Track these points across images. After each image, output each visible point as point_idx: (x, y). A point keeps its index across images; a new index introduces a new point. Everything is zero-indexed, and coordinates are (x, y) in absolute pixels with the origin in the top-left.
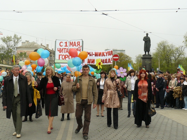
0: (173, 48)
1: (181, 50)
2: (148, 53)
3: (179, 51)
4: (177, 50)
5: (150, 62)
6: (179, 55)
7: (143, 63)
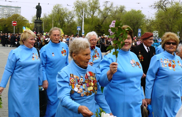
0: (67, 11)
2: (39, 18)
3: (71, 15)
6: (72, 18)
7: (35, 26)
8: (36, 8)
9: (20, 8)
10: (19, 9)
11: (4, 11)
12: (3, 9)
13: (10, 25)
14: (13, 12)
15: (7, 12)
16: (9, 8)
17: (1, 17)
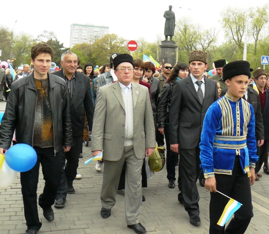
0: (200, 30)
1: (212, 34)
2: (171, 38)
4: (207, 33)
5: (173, 53)
6: (210, 43)
7: (162, 54)
8: (164, 16)
9: (108, 28)
10: (106, 29)
11: (83, 34)
12: (80, 31)
13: (101, 55)
14: (101, 35)
15: (86, 34)
16: (90, 28)
17: (77, 43)
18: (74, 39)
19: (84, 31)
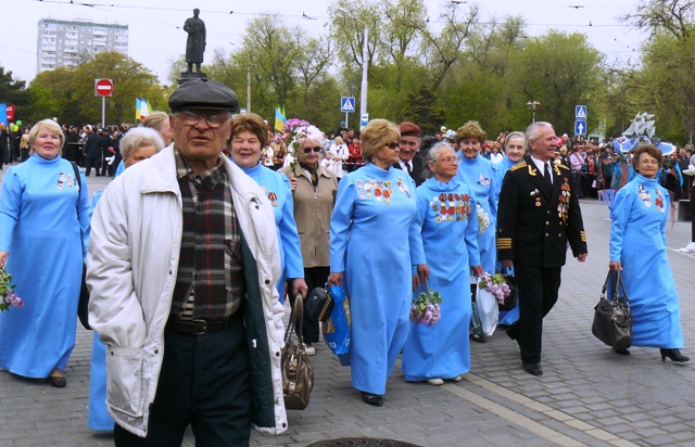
0: (301, 40)
1: (325, 48)
2: (198, 67)
3: (318, 53)
4: (314, 46)
6: (321, 65)
9: (126, 27)
10: (121, 31)
11: (67, 43)
12: (61, 35)
13: (88, 95)
14: (98, 45)
15: (75, 43)
16: (83, 29)
17: (53, 62)
18: (46, 55)
19: (70, 36)
